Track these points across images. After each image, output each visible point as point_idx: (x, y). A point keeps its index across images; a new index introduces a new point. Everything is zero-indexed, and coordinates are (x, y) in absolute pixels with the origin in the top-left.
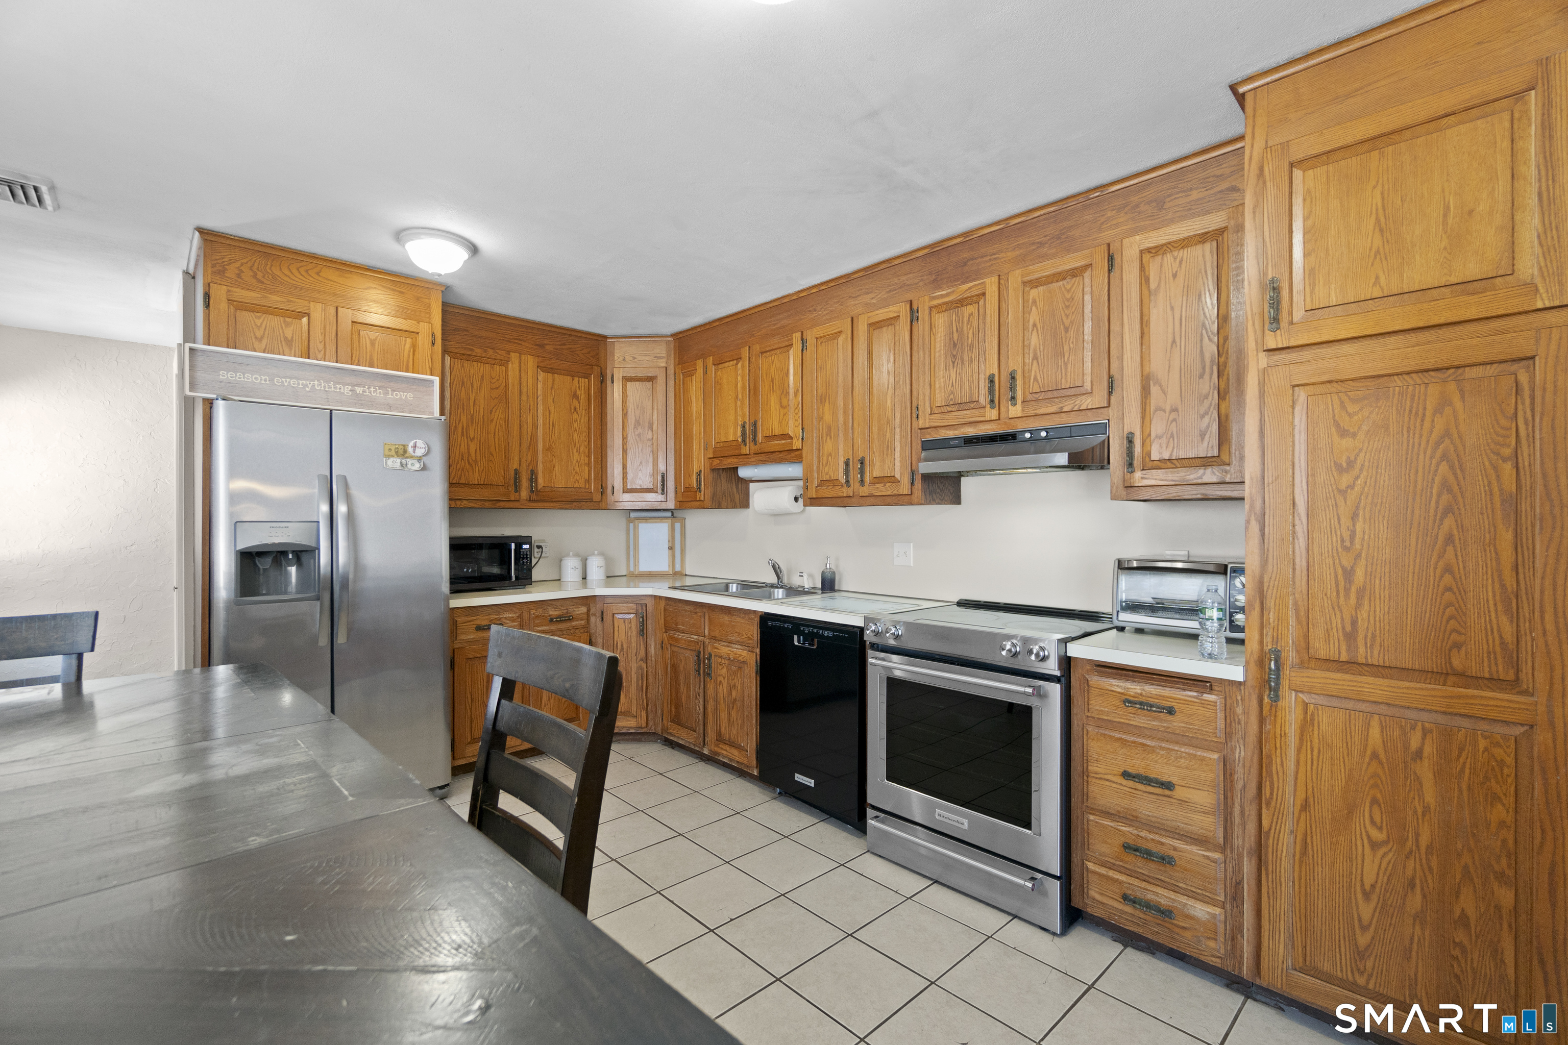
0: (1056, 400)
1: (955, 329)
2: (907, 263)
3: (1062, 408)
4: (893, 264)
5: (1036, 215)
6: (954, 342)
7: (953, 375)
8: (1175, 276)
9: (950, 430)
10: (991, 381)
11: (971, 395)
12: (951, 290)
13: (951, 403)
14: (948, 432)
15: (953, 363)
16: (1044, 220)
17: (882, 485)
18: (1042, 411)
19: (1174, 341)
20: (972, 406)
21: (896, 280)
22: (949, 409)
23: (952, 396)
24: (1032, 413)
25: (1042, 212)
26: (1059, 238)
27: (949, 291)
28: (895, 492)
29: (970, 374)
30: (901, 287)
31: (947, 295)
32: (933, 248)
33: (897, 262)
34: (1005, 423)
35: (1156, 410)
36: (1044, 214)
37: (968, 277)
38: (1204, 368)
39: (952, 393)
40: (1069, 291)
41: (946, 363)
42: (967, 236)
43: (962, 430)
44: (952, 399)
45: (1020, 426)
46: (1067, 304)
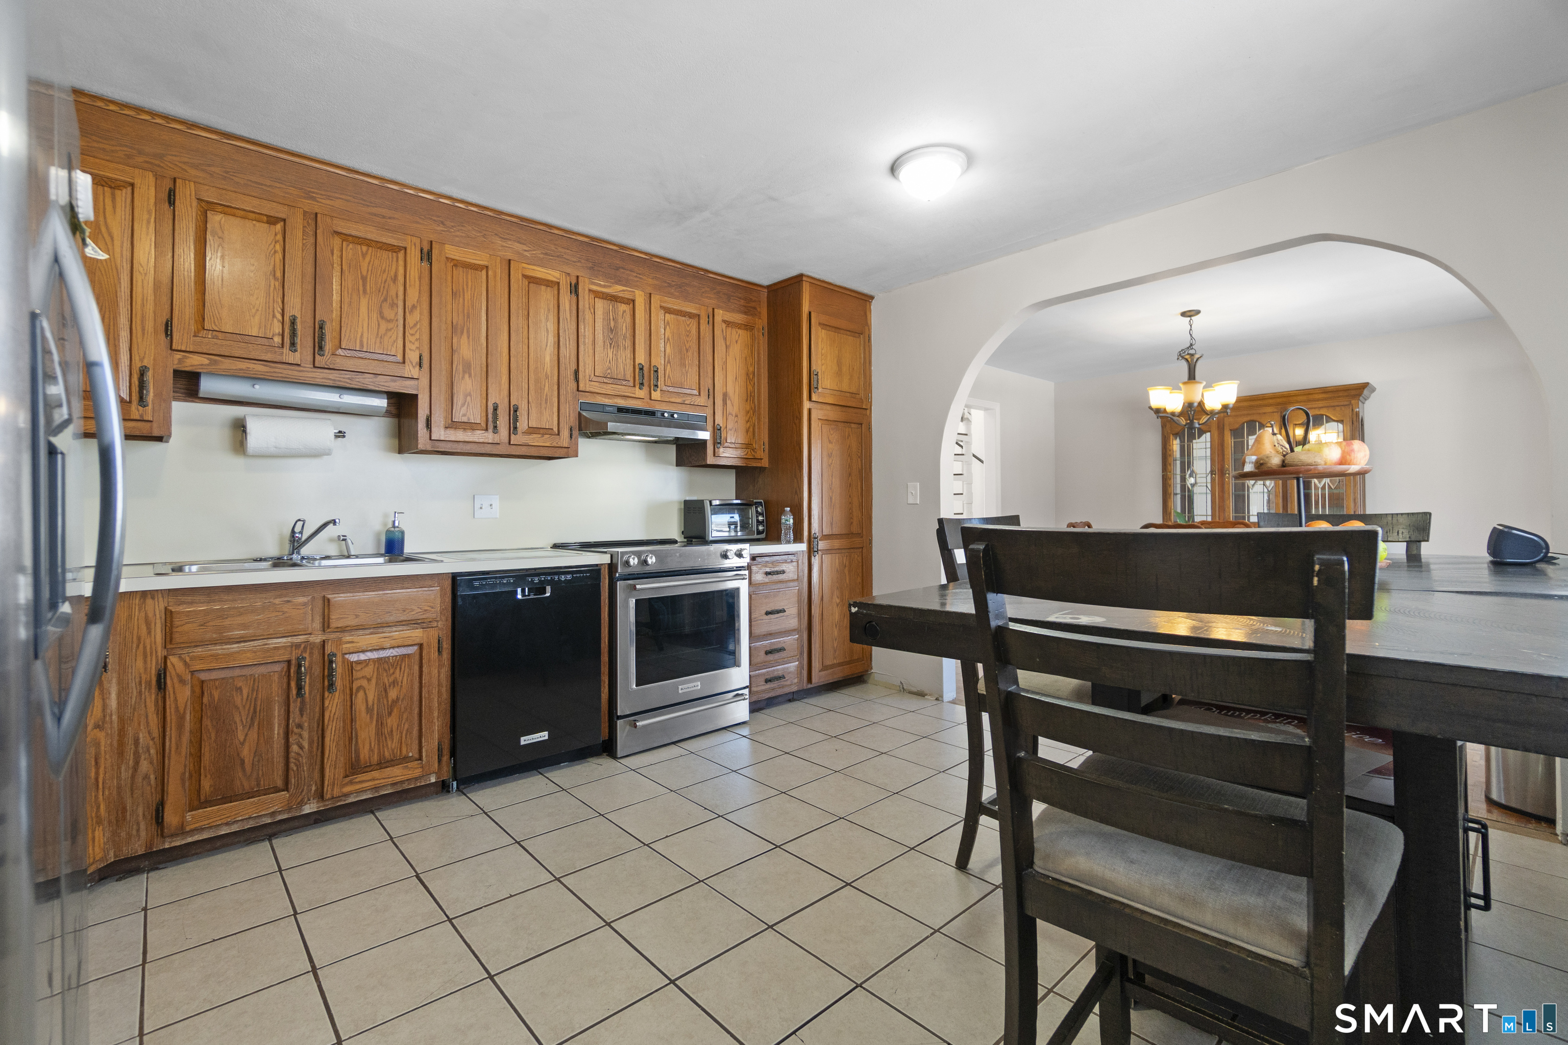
0: (681, 395)
1: (612, 317)
2: (564, 238)
3: (684, 401)
4: (552, 231)
5: (669, 264)
6: (611, 328)
7: (610, 355)
8: (737, 342)
9: (605, 398)
10: (641, 369)
11: (625, 375)
12: (609, 284)
13: (609, 376)
14: (604, 399)
15: (611, 344)
16: (672, 270)
17: (539, 436)
18: (673, 400)
19: (736, 378)
20: (624, 383)
21: (553, 247)
22: (605, 380)
23: (609, 371)
24: (667, 400)
25: (673, 264)
26: (680, 287)
27: (607, 284)
28: (555, 444)
29: (624, 358)
30: (558, 256)
31: (604, 286)
32: (593, 241)
33: (556, 232)
34: (647, 403)
35: (729, 414)
36: (673, 266)
37: (620, 281)
38: (748, 396)
39: (610, 368)
40: (688, 325)
41: (604, 342)
42: (622, 249)
43: (616, 400)
44: (609, 374)
45: (658, 407)
46: (688, 334)
